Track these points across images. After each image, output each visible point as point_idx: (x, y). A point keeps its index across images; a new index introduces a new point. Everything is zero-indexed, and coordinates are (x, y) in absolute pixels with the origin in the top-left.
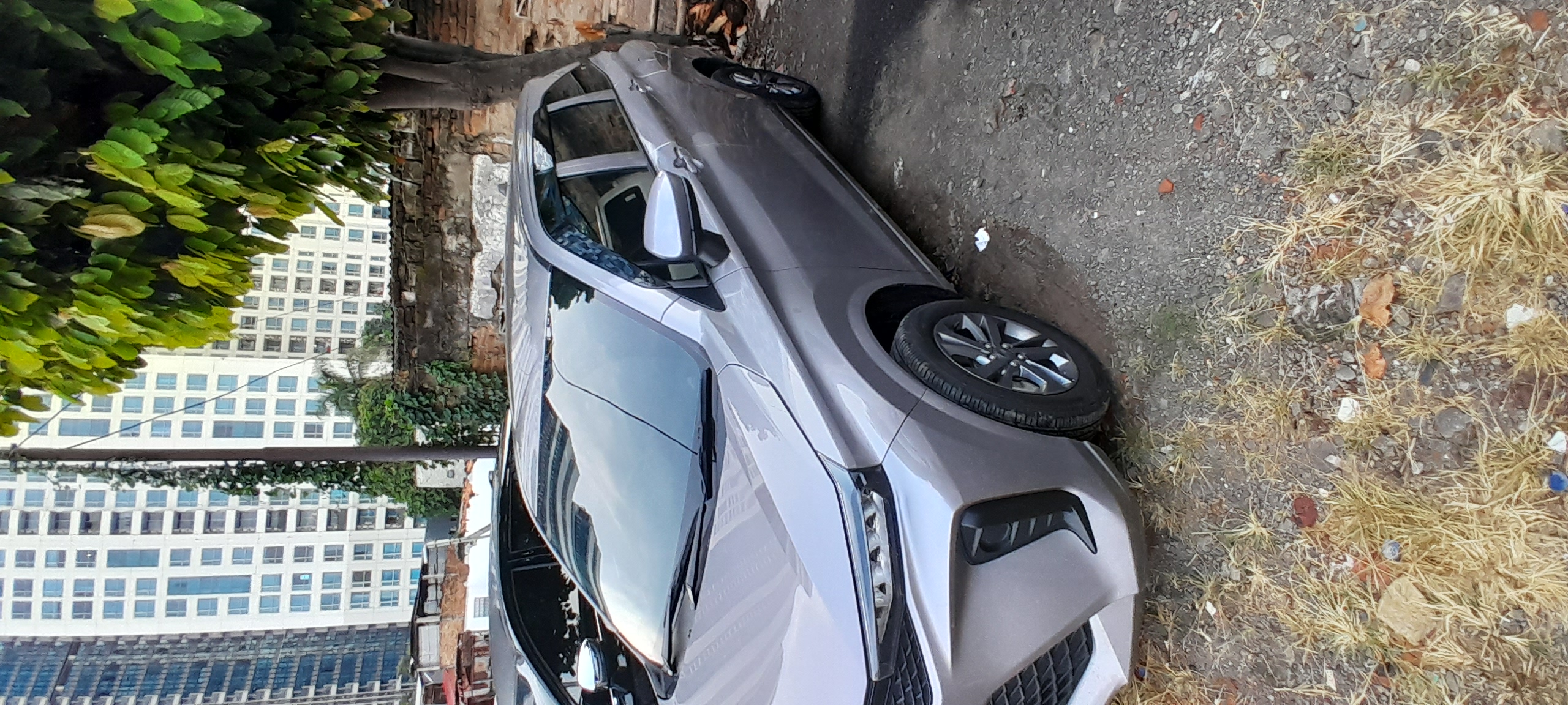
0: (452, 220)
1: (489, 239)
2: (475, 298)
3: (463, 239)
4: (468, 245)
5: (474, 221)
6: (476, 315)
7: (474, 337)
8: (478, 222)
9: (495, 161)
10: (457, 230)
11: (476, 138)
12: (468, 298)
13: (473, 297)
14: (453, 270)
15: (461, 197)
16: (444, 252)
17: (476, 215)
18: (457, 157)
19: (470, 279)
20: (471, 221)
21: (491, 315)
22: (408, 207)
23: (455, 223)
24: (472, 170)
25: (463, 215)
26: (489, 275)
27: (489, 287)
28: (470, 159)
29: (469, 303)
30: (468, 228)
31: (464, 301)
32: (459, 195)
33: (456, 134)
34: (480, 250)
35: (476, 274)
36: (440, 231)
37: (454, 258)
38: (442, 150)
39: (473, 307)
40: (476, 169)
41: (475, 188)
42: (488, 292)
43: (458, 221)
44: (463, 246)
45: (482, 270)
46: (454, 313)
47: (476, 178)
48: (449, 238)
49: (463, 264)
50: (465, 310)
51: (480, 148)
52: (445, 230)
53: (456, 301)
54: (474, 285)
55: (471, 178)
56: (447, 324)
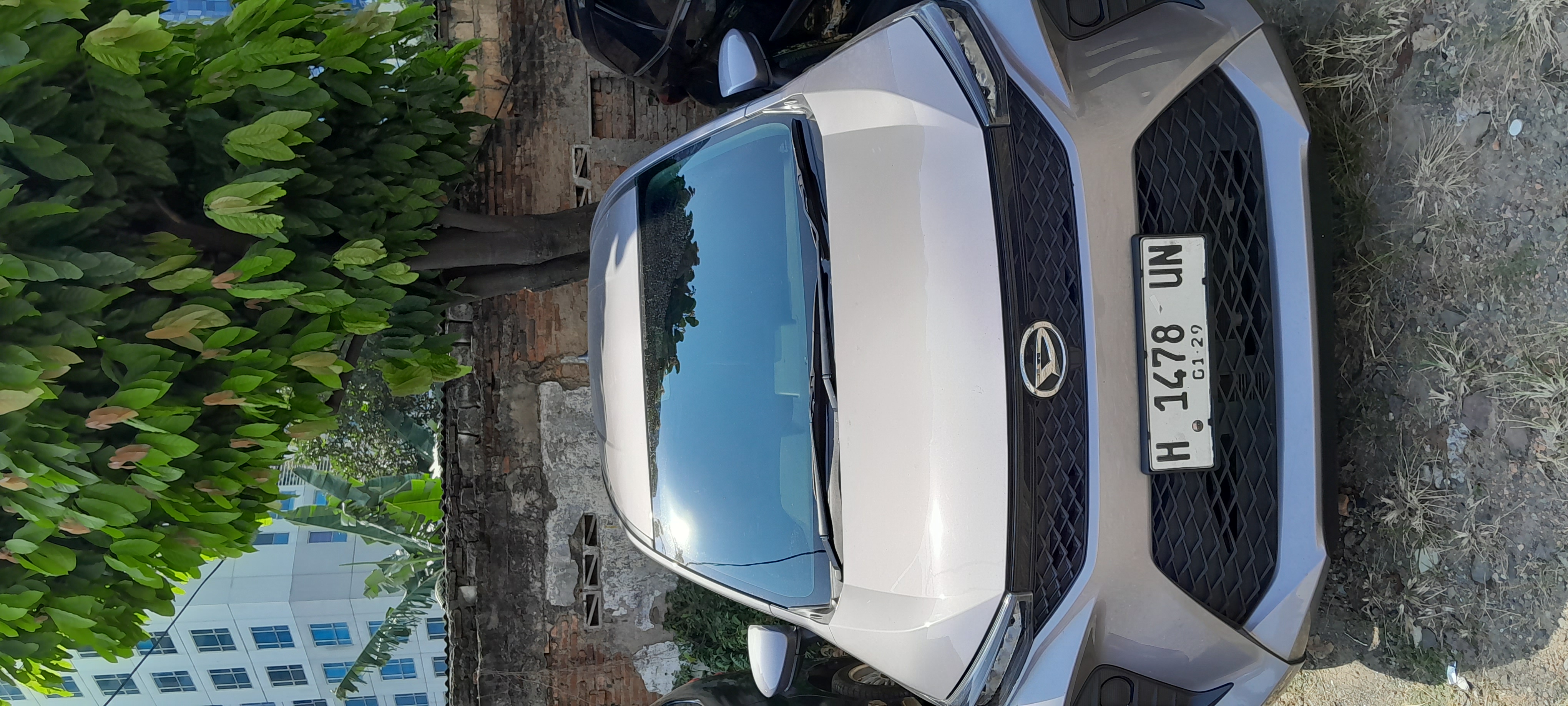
0: (518, 471)
1: (564, 492)
2: (551, 576)
3: (533, 496)
4: (538, 504)
5: (544, 468)
6: (553, 602)
7: (552, 640)
8: (549, 469)
9: (565, 387)
10: (525, 485)
11: (541, 363)
12: (542, 580)
13: (547, 577)
14: (522, 542)
15: (528, 440)
16: (511, 517)
17: (546, 460)
18: (520, 390)
19: (543, 549)
20: (541, 470)
21: (573, 600)
22: (464, 466)
23: (521, 475)
24: (538, 402)
25: (531, 463)
26: (567, 542)
27: (567, 559)
28: (536, 388)
29: (543, 585)
30: (538, 479)
31: (539, 584)
32: (525, 437)
33: (518, 362)
34: (554, 507)
35: (551, 541)
36: (505, 489)
37: (523, 524)
38: (503, 383)
39: (549, 591)
40: (543, 398)
41: (543, 425)
42: (568, 566)
43: (525, 472)
44: (532, 504)
45: (558, 535)
46: (525, 604)
47: (544, 412)
48: (515, 497)
49: (534, 530)
50: (540, 596)
51: (547, 374)
52: (511, 487)
53: (527, 585)
54: (549, 558)
55: (539, 412)
56: (517, 622)
